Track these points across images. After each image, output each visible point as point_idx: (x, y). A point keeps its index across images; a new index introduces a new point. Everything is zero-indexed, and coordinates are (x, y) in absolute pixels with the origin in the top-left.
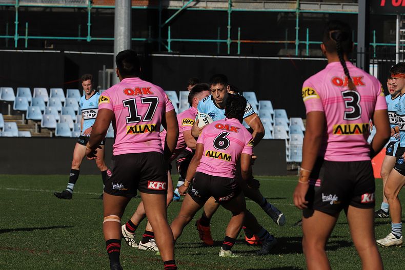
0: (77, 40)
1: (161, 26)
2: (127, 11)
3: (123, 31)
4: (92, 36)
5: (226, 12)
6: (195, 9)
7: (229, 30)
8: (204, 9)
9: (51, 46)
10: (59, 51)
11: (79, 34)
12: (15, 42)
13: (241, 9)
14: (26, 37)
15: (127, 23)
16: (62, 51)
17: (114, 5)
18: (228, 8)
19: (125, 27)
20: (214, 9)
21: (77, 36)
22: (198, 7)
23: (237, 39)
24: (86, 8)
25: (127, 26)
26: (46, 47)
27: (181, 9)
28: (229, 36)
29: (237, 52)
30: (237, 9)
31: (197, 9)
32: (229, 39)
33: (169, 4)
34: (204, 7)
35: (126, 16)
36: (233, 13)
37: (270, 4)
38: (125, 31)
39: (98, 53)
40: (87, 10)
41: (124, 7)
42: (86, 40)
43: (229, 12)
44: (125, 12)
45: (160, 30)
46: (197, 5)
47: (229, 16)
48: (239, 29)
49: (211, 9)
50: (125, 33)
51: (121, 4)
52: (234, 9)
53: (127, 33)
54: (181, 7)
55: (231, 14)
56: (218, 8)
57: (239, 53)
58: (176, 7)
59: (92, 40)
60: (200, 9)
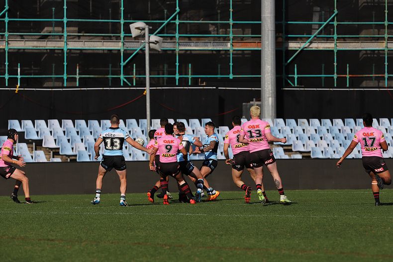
0: (217, 78)
1: (284, 64)
2: (273, 52)
3: (270, 69)
4: (234, 74)
5: (333, 51)
6: (310, 49)
7: (335, 66)
8: (317, 49)
9: (203, 83)
10: (215, 88)
11: (219, 72)
12: (176, 80)
13: (344, 49)
14: (190, 76)
15: (273, 63)
16: (217, 87)
17: (260, 47)
18: (334, 48)
19: (272, 65)
20: (324, 49)
21: (217, 74)
22: (312, 48)
23: (346, 74)
24: (229, 50)
25: (273, 65)
26: (200, 84)
27: (300, 50)
28: (335, 71)
29: (347, 85)
30: (341, 49)
31: (311, 49)
32: (335, 74)
33: (288, 45)
34: (316, 48)
35: (272, 56)
36: (339, 51)
37: (365, 44)
38: (272, 69)
39: (239, 88)
40: (229, 52)
41: (270, 49)
42: (229, 77)
43: (335, 51)
44: (271, 53)
45: (284, 67)
46: (311, 46)
47: (335, 54)
48: (348, 65)
49: (321, 49)
50: (271, 71)
51: (268, 46)
52: (339, 48)
53: (273, 71)
54: (300, 48)
55: (337, 53)
56: (327, 48)
57: (348, 86)
58: (295, 47)
59: (234, 78)
60: (313, 49)
